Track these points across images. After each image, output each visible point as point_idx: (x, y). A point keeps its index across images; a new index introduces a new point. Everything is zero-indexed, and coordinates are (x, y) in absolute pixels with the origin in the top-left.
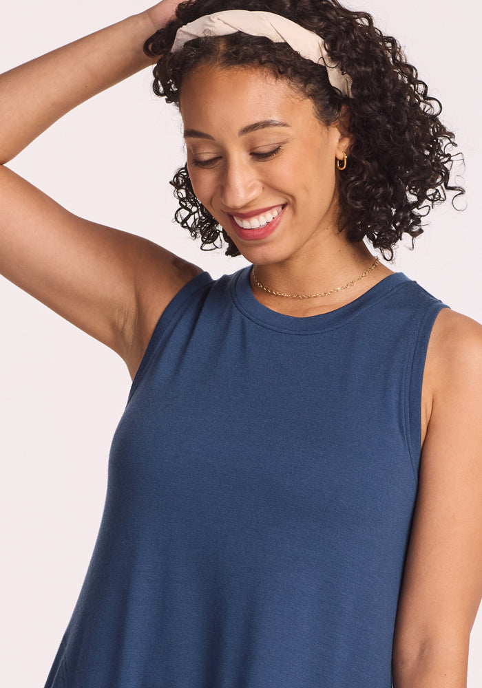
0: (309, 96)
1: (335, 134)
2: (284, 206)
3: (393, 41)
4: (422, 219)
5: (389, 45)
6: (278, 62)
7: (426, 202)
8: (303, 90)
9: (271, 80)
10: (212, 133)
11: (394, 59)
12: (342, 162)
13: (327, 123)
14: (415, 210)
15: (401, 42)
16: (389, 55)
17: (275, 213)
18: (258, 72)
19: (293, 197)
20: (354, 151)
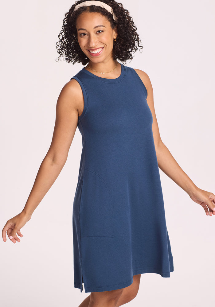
0: (109, 21)
1: (114, 32)
2: (103, 48)
3: (127, 11)
4: (132, 55)
5: (126, 12)
6: (102, 12)
7: (134, 50)
8: (108, 19)
9: (101, 16)
10: (87, 29)
11: (127, 15)
12: (115, 39)
13: (113, 28)
14: (131, 53)
15: (129, 11)
16: (126, 14)
17: (101, 49)
18: (98, 13)
19: (106, 45)
20: (118, 36)
